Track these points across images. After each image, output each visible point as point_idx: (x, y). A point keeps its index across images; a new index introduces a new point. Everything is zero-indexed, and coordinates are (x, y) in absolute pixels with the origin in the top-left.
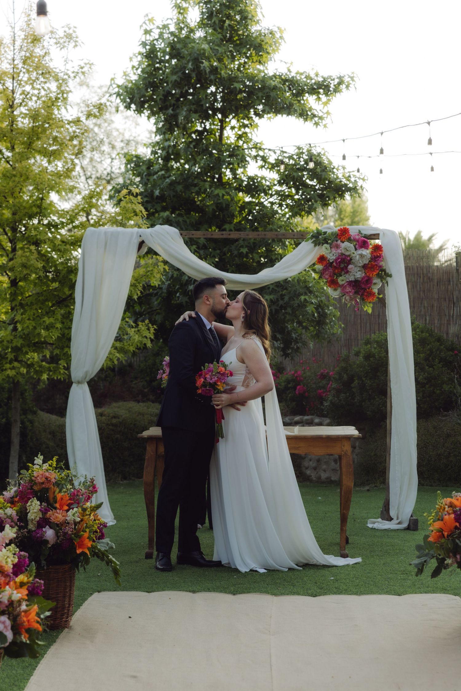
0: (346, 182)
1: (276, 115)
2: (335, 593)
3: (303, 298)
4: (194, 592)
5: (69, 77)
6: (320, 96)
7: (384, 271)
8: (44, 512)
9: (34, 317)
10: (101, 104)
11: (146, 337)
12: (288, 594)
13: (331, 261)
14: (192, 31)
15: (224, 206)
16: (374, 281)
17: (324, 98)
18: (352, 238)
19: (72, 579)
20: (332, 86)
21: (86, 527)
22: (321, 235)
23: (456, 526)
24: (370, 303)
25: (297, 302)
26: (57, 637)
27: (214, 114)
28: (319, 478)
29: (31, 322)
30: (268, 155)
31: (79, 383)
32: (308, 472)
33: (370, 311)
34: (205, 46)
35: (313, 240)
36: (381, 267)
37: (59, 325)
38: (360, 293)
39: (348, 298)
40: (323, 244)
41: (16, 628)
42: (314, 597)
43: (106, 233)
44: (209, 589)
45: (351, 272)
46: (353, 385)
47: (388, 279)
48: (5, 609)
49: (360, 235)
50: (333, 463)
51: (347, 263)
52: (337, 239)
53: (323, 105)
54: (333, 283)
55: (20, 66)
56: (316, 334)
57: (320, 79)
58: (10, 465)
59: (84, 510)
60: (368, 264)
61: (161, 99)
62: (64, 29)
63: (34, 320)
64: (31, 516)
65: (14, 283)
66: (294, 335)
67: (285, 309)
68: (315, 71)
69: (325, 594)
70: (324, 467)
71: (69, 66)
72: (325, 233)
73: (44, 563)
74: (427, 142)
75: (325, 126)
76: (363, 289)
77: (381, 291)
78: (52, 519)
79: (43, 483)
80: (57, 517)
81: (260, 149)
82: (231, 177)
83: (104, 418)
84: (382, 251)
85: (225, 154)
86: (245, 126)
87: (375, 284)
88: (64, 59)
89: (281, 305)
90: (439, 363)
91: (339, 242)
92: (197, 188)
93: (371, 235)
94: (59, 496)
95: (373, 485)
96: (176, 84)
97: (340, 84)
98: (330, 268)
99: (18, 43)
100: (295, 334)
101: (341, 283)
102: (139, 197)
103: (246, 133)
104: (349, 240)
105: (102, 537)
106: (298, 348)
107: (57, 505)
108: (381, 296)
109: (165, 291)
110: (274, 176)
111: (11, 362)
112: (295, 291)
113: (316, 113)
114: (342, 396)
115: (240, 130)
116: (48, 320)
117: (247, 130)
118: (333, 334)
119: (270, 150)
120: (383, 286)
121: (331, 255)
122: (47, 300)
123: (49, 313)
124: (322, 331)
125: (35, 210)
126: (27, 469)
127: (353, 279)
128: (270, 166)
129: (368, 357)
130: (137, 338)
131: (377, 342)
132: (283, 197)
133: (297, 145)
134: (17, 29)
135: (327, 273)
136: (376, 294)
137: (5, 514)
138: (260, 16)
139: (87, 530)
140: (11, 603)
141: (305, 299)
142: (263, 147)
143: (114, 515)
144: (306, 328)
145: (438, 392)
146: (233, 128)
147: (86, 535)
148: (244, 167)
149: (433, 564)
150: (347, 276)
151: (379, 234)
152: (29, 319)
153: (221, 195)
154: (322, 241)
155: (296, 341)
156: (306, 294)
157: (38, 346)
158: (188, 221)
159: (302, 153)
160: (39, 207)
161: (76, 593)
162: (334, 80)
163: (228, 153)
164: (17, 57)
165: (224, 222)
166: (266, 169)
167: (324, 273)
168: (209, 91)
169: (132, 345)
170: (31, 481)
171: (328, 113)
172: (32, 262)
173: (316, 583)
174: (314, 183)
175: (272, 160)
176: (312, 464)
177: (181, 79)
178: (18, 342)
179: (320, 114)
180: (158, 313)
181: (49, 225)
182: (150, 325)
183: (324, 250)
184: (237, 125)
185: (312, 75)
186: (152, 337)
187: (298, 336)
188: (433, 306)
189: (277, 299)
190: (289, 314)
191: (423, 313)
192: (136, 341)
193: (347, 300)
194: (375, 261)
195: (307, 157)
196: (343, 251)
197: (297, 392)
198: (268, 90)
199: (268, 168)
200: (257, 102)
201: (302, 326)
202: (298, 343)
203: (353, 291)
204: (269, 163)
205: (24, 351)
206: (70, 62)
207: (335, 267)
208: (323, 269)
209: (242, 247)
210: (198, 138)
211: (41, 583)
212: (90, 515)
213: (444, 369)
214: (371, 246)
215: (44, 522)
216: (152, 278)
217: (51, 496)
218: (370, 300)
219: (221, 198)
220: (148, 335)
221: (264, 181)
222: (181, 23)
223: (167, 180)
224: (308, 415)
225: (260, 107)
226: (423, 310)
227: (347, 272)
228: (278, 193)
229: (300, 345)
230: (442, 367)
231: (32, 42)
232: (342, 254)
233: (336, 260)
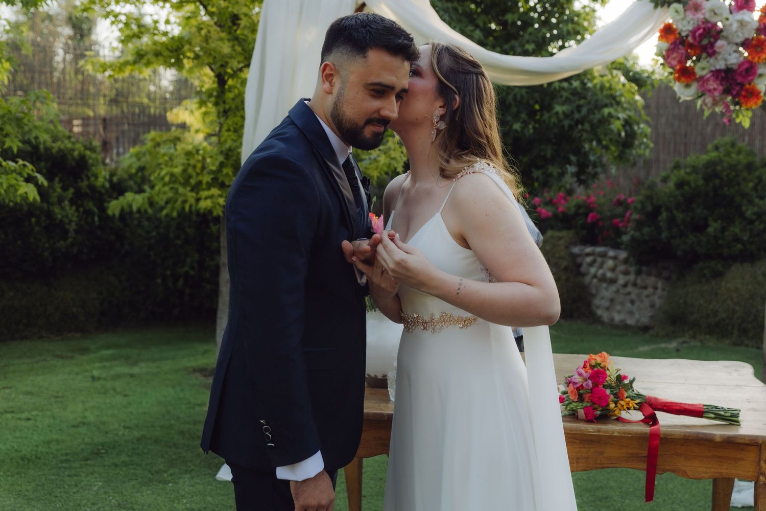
3: (606, 110)
9: (237, 127)
13: (684, 34)
16: (761, 71)
24: (747, 109)
25: (597, 116)
28: (612, 320)
29: (231, 133)
32: (599, 312)
33: (746, 124)
38: (735, 92)
39: (709, 100)
40: (671, 3)
45: (719, 53)
46: (660, 218)
51: (713, 37)
54: (685, 74)
56: (618, 156)
60: (753, 38)
66: (591, 158)
67: (583, 124)
76: (738, 84)
87: (761, 75)
89: (578, 119)
98: (681, 47)
100: (593, 155)
101: (699, 72)
106: (596, 173)
112: (596, 101)
114: (646, 230)
118: (640, 156)
121: (685, 22)
124: (627, 151)
127: (722, 67)
129: (680, 185)
135: (675, 55)
136: (762, 94)
141: (609, 113)
144: (606, 148)
150: (712, 60)
152: (229, 130)
155: (595, 165)
156: (611, 106)
167: (668, 57)
176: (605, 303)
183: (671, 15)
187: (597, 158)
189: (572, 111)
190: (587, 131)
193: (706, 105)
196: (707, 16)
197: (589, 220)
201: (602, 145)
202: (596, 167)
203: (721, 88)
207: (691, 46)
208: (668, 51)
214: (757, 8)
218: (750, 104)
224: (601, 247)
227: (713, 53)
229: (599, 170)
232: (706, 21)
233: (693, 32)
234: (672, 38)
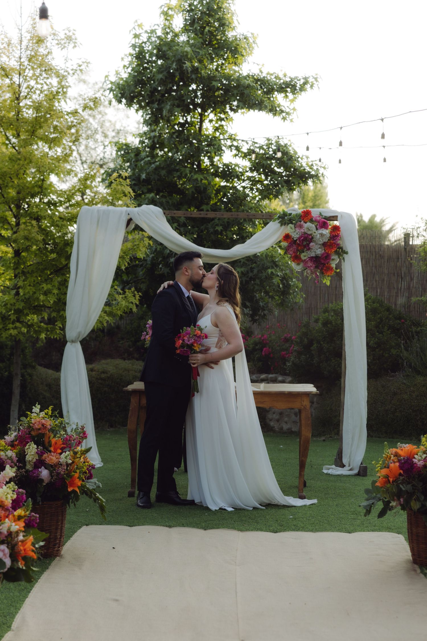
0: (309, 170)
1: (249, 110)
2: (294, 530)
3: (270, 271)
4: (170, 527)
5: (69, 74)
6: (288, 94)
7: (342, 248)
8: (40, 454)
9: (35, 283)
10: (96, 98)
11: (132, 303)
12: (252, 530)
13: (295, 239)
14: (176, 35)
15: (202, 189)
16: (333, 257)
17: (290, 96)
18: (314, 219)
19: (63, 513)
20: (298, 85)
21: (77, 468)
22: (286, 216)
23: (401, 473)
24: (328, 276)
25: (264, 274)
26: (49, 564)
27: (195, 109)
28: (282, 429)
29: (31, 287)
30: (241, 145)
31: (73, 342)
32: (272, 424)
33: (328, 283)
34: (188, 49)
35: (279, 221)
36: (338, 245)
37: (55, 291)
38: (320, 268)
39: (309, 271)
40: (288, 224)
41: (14, 556)
42: (275, 533)
43: (98, 211)
44: (183, 525)
45: (312, 249)
46: (312, 348)
47: (345, 255)
48: (5, 539)
49: (321, 217)
50: (293, 416)
51: (308, 241)
52: (301, 220)
53: (289, 102)
54: (296, 258)
55: (26, 63)
56: (280, 303)
57: (288, 80)
58: (12, 413)
59: (75, 453)
60: (327, 242)
61: (148, 95)
62: (65, 32)
63: (34, 286)
64: (28, 458)
65: (17, 253)
66: (261, 304)
67: (254, 280)
68: (283, 73)
69: (285, 530)
70: (286, 419)
71: (69, 64)
72: (290, 214)
73: (39, 499)
74: (381, 136)
75: (291, 121)
76: (322, 264)
77: (339, 266)
78: (47, 461)
79: (39, 429)
80: (51, 459)
81: (235, 140)
82: (208, 164)
83: (94, 373)
84: (339, 231)
85: (203, 144)
86: (221, 119)
87: (333, 260)
88: (64, 58)
89: (251, 277)
90: (388, 330)
91: (302, 222)
92: (178, 173)
93: (330, 217)
94: (53, 441)
95: (329, 436)
96: (162, 82)
97: (305, 83)
98: (294, 245)
99: (24, 43)
100: (262, 302)
101: (303, 258)
102: (128, 180)
103: (222, 126)
104: (311, 221)
105: (90, 477)
106: (265, 315)
107: (52, 449)
108: (338, 271)
109: (150, 263)
110: (246, 163)
111: (13, 323)
112: (263, 265)
113: (284, 109)
114: (303, 357)
115: (217, 123)
116: (45, 287)
117: (223, 123)
118: (296, 303)
119: (243, 141)
120: (340, 262)
121: (295, 234)
122: (46, 269)
123: (47, 280)
124: (286, 300)
125: (37, 189)
126: (26, 416)
127: (314, 255)
128: (243, 155)
129: (326, 323)
130: (124, 303)
131: (334, 311)
132: (254, 182)
133: (267, 137)
134: (24, 31)
135: (291, 249)
136: (334, 269)
137: (6, 456)
138: (235, 23)
139: (78, 471)
140: (10, 533)
141: (272, 272)
142: (237, 138)
143: (102, 458)
144: (272, 297)
145: (387, 355)
146: (211, 121)
147: (77, 475)
148: (220, 156)
149: (380, 506)
150: (309, 252)
151: (337, 216)
152: (30, 285)
153: (199, 179)
154: (287, 222)
155: (263, 310)
156: (273, 268)
157: (37, 309)
158: (170, 202)
159: (272, 144)
160: (41, 187)
161: (67, 526)
162: (300, 80)
163: (206, 143)
164: (24, 56)
165: (202, 203)
166: (240, 157)
167: (288, 250)
168: (191, 88)
169: (120, 310)
170: (29, 427)
171: (294, 109)
172: (33, 235)
173: (277, 521)
174: (281, 170)
175: (245, 150)
176: (276, 417)
177: (166, 78)
178: (20, 305)
179: (288, 110)
180: (143, 282)
181: (49, 203)
182: (136, 292)
183: (289, 229)
184: (215, 119)
185: (281, 76)
186: (138, 303)
187: (265, 304)
188: (383, 280)
189: (248, 272)
190: (258, 285)
191: (374, 286)
192: (123, 306)
193: (308, 274)
194: (334, 240)
195: (275, 148)
196: (306, 231)
197: (263, 354)
198: (242, 88)
199: (241, 156)
200: (233, 99)
201: (269, 295)
202: (264, 310)
203: (314, 265)
204: (242, 152)
205: (25, 313)
206: (69, 61)
207: (298, 244)
208: (288, 246)
209: (217, 225)
210: (180, 129)
211: (36, 517)
212: (80, 458)
213: (392, 335)
214: (330, 227)
215: (40, 463)
216: (138, 251)
217: (46, 440)
218: (329, 273)
219: (199, 182)
220: (134, 301)
221: (237, 168)
222: (167, 28)
223: (153, 166)
224: (272, 374)
225: (235, 103)
226: (375, 284)
227: (309, 249)
228: (249, 178)
229: (266, 312)
230: (390, 334)
231: (37, 43)
232: (305, 233)
233: (299, 238)
234: (290, 240)
